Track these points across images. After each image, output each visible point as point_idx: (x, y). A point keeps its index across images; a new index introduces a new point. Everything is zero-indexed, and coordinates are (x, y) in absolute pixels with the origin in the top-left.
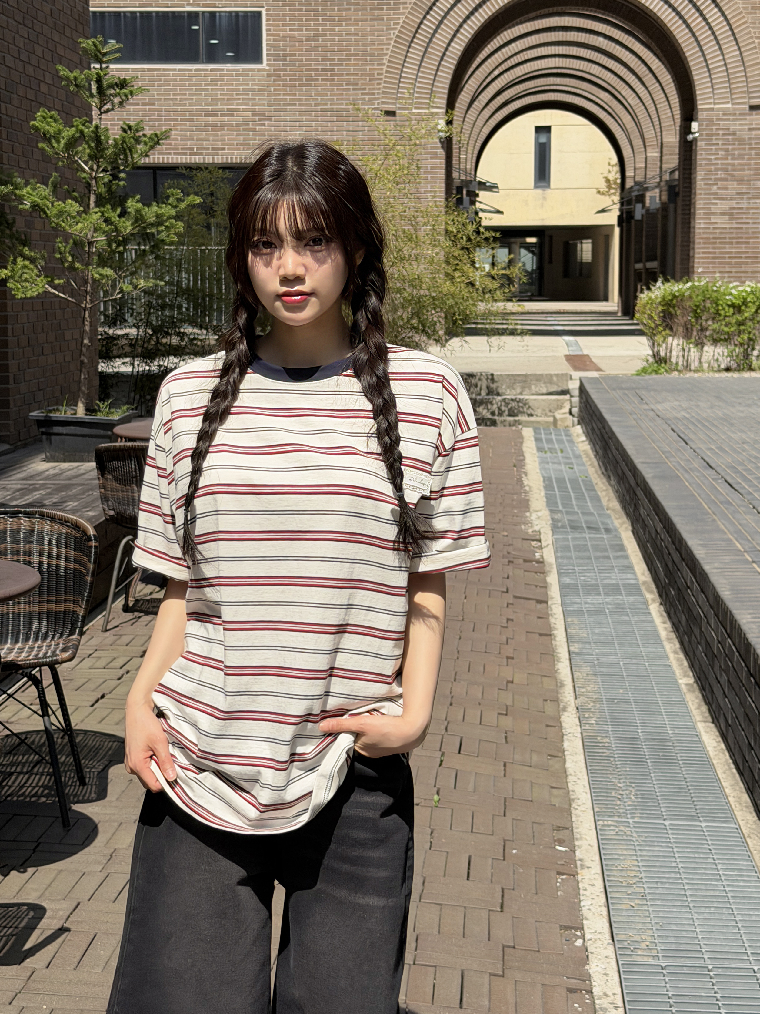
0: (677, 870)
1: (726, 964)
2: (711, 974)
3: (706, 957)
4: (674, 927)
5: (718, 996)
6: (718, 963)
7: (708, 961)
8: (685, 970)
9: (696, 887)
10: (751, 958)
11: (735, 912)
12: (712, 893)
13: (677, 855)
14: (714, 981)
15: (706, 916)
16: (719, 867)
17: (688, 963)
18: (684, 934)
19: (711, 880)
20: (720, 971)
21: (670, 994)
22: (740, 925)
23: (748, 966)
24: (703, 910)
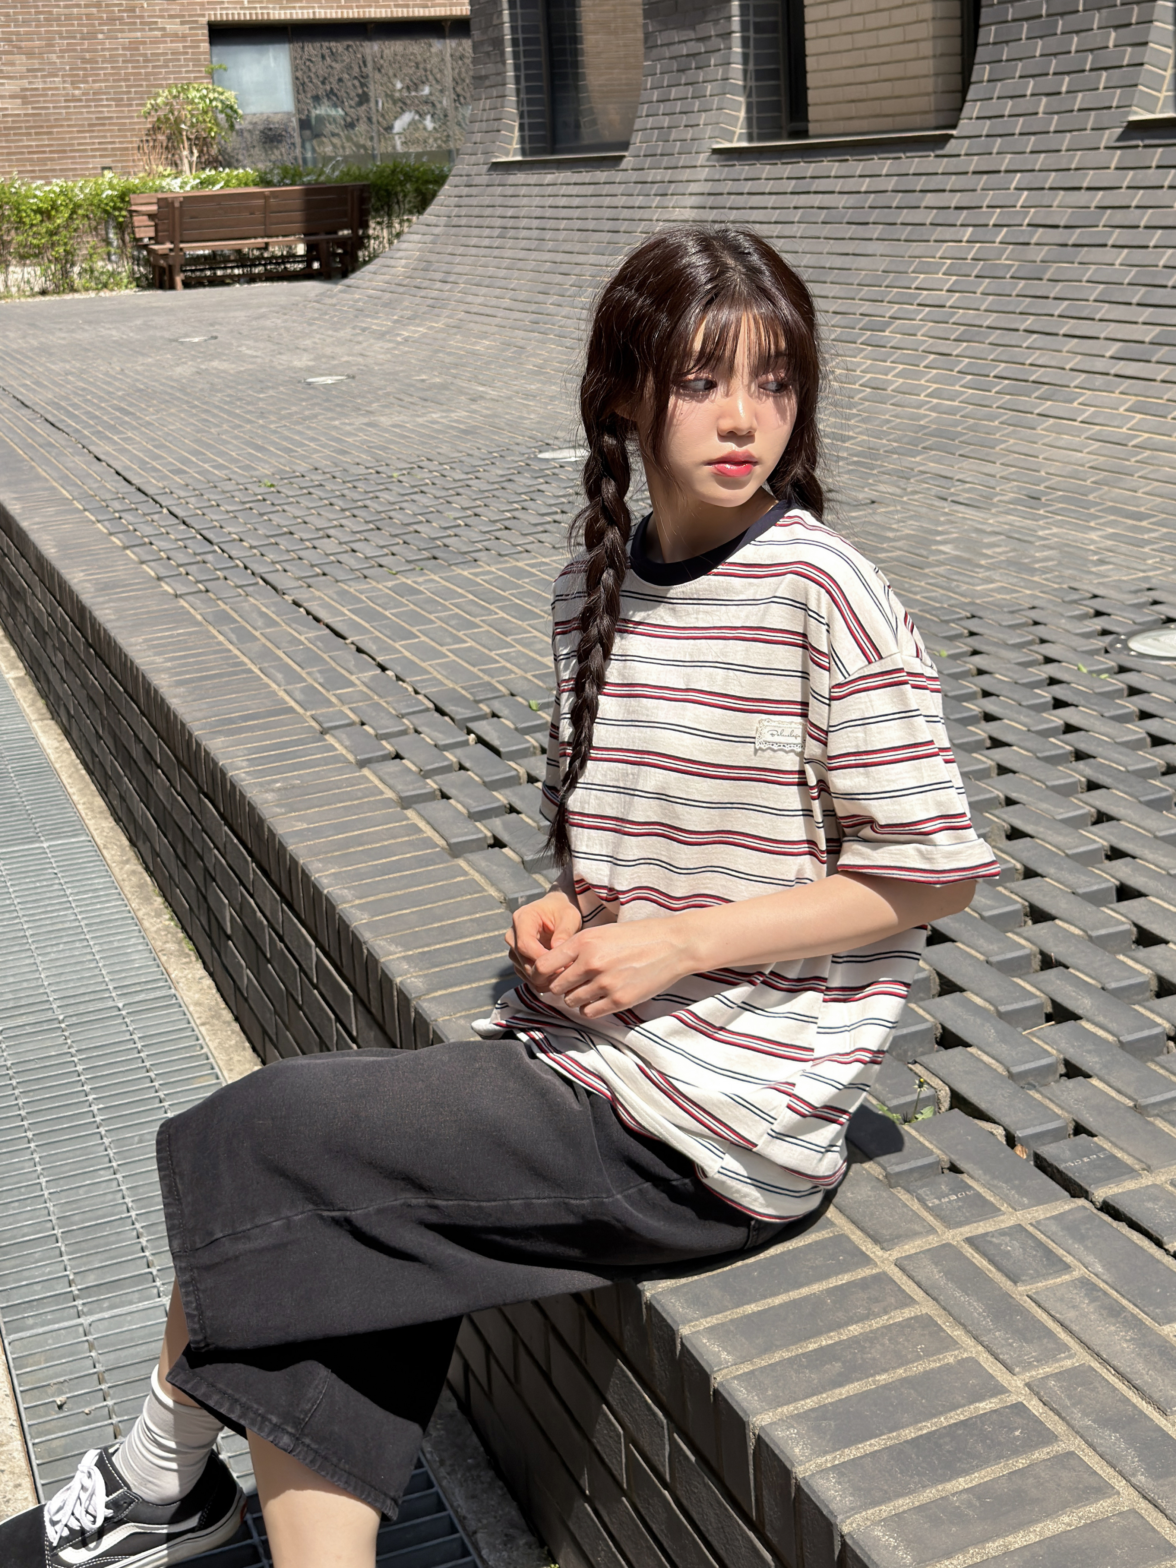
0: (12, 908)
1: (82, 1009)
2: (63, 1025)
3: (54, 1006)
4: (11, 980)
5: (73, 1050)
6: (70, 1011)
7: (58, 1011)
8: (29, 1029)
9: (39, 924)
10: (114, 994)
11: (91, 943)
12: (60, 926)
13: (11, 890)
14: (66, 1034)
15: (53, 956)
16: (68, 892)
17: (31, 1019)
18: (25, 985)
19: (58, 910)
20: (74, 1020)
21: (9, 1063)
22: (97, 957)
23: (111, 1004)
24: (49, 950)
